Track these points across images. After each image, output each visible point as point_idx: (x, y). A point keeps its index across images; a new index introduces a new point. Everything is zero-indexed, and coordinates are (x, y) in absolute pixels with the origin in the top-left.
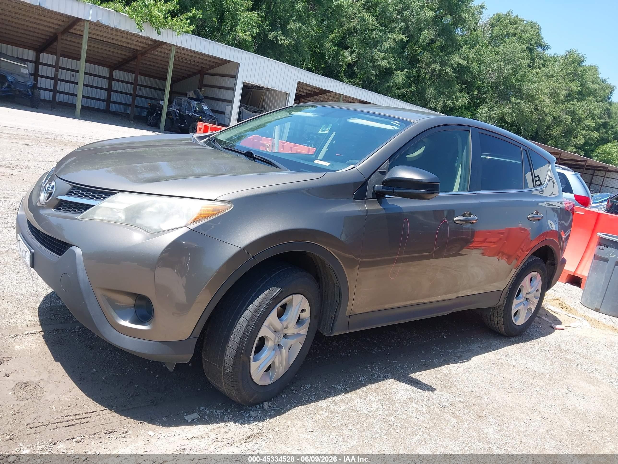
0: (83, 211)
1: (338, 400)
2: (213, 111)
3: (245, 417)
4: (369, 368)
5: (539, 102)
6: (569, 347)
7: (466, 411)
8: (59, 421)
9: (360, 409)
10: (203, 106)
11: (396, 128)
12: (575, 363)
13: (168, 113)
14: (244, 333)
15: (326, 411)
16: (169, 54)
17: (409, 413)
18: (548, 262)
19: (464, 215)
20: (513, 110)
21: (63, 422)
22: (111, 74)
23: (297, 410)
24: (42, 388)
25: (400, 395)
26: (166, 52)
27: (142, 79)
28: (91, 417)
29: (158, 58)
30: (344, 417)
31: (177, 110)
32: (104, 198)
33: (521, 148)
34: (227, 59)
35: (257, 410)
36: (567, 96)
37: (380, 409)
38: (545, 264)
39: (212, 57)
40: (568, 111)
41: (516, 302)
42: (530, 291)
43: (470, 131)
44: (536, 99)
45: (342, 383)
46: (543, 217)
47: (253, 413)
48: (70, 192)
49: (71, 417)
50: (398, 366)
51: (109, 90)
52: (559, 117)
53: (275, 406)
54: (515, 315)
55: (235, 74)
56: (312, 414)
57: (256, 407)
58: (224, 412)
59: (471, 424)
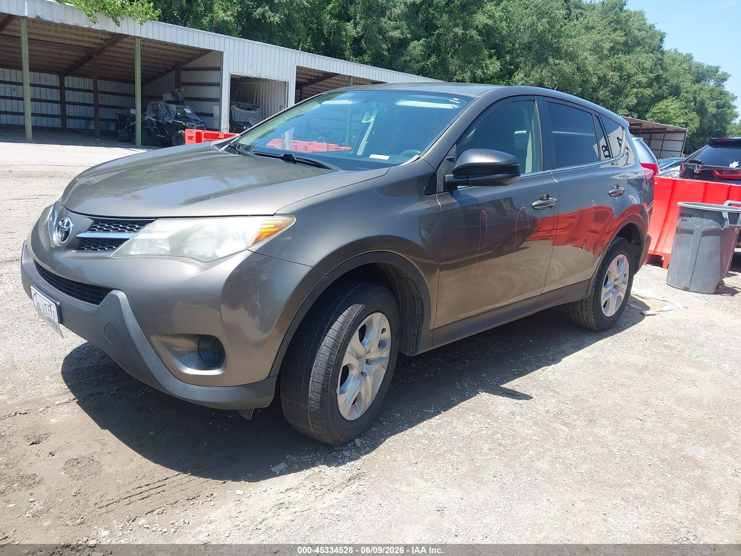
0: (114, 247)
1: (435, 425)
2: (198, 114)
3: (338, 459)
4: (458, 386)
5: (581, 60)
6: (666, 333)
7: (576, 417)
8: (131, 495)
9: (461, 431)
10: (185, 109)
11: (456, 107)
12: (676, 349)
13: (144, 123)
14: (328, 364)
15: (424, 439)
16: (134, 49)
17: (515, 428)
18: (633, 242)
19: (541, 199)
20: (553, 73)
21: (136, 495)
22: (62, 82)
23: (393, 443)
24: (98, 461)
25: (500, 410)
26: (129, 47)
27: (103, 85)
28: (165, 485)
29: (119, 55)
30: (446, 442)
31: (153, 118)
32: (138, 229)
33: (592, 114)
34: (207, 47)
35: (350, 449)
36: (612, 49)
37: (483, 428)
38: (630, 243)
39: (188, 48)
40: (614, 67)
41: (604, 290)
42: (617, 276)
43: (536, 101)
44: (577, 58)
45: (433, 407)
46: (624, 190)
47: (346, 453)
48: (92, 227)
49: (143, 488)
50: (489, 379)
51: (63, 103)
52: (605, 75)
53: (368, 442)
54: (604, 306)
55: (219, 66)
56: (411, 444)
57: (347, 445)
58: (313, 457)
59: (584, 430)
